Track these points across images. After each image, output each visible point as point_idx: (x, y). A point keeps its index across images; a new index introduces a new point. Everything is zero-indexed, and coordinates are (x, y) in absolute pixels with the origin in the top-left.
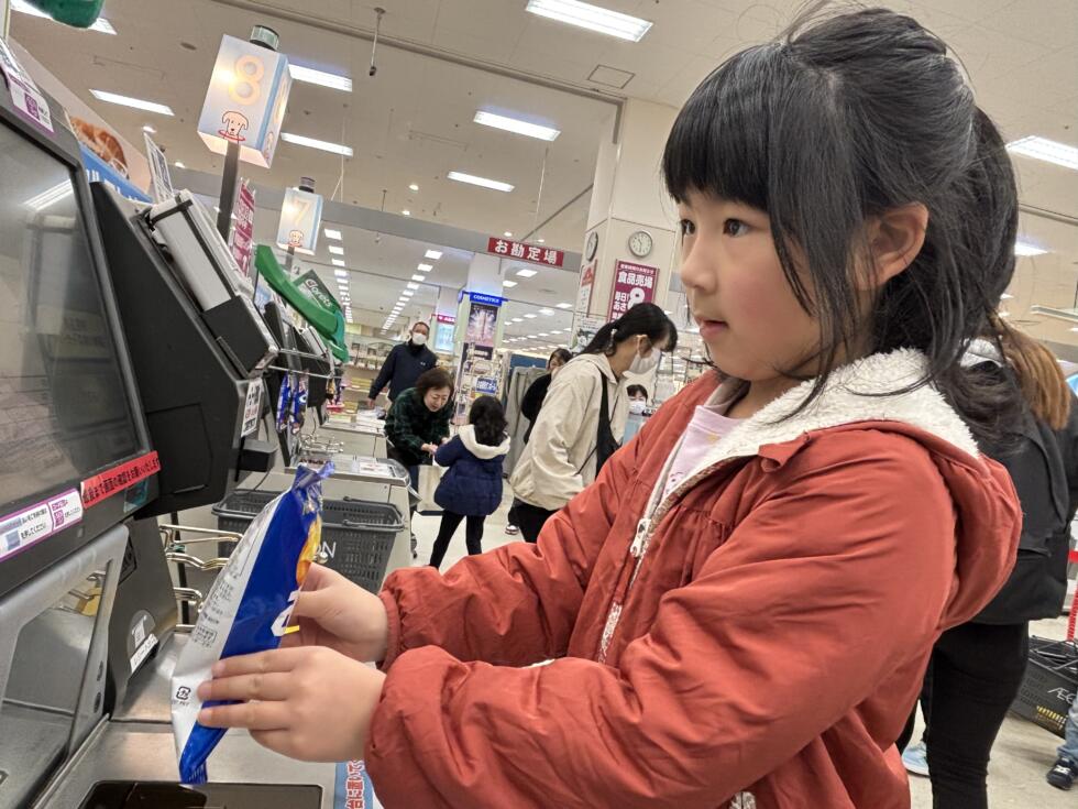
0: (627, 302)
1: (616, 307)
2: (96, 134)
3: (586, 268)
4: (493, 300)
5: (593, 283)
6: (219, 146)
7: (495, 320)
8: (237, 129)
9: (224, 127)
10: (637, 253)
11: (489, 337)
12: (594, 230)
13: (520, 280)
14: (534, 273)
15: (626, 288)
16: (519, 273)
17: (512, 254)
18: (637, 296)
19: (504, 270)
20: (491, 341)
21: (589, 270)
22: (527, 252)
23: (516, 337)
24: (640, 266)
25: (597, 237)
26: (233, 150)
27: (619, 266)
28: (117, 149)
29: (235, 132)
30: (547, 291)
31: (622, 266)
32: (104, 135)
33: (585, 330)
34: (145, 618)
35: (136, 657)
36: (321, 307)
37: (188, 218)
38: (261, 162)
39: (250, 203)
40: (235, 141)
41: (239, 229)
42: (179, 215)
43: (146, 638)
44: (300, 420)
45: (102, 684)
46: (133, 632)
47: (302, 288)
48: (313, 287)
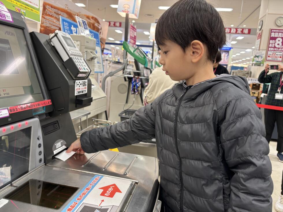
0: (275, 44)
1: (270, 46)
2: (90, 18)
3: (258, 34)
4: (227, 49)
5: (261, 38)
6: (124, 15)
7: (228, 55)
8: (127, 9)
9: (123, 9)
10: (279, 25)
11: (226, 61)
12: (261, 20)
13: (238, 41)
14: (243, 37)
15: (274, 39)
16: (237, 39)
17: (231, 32)
18: (279, 41)
19: (231, 38)
20: (227, 62)
21: (260, 34)
22: (237, 31)
23: (238, 60)
24: (280, 30)
25: (262, 22)
26: (127, 15)
27: (271, 31)
28: (97, 21)
29: (126, 10)
30: (248, 43)
31: (273, 31)
32: (93, 18)
33: (257, 55)
34: (62, 141)
35: (56, 150)
36: (140, 57)
37: (57, 38)
38: (135, 17)
39: (135, 30)
40: (127, 13)
41: (131, 38)
42: (55, 37)
43: (62, 146)
44: (138, 91)
45: (42, 156)
46: (56, 145)
47: (135, 53)
48: (138, 52)
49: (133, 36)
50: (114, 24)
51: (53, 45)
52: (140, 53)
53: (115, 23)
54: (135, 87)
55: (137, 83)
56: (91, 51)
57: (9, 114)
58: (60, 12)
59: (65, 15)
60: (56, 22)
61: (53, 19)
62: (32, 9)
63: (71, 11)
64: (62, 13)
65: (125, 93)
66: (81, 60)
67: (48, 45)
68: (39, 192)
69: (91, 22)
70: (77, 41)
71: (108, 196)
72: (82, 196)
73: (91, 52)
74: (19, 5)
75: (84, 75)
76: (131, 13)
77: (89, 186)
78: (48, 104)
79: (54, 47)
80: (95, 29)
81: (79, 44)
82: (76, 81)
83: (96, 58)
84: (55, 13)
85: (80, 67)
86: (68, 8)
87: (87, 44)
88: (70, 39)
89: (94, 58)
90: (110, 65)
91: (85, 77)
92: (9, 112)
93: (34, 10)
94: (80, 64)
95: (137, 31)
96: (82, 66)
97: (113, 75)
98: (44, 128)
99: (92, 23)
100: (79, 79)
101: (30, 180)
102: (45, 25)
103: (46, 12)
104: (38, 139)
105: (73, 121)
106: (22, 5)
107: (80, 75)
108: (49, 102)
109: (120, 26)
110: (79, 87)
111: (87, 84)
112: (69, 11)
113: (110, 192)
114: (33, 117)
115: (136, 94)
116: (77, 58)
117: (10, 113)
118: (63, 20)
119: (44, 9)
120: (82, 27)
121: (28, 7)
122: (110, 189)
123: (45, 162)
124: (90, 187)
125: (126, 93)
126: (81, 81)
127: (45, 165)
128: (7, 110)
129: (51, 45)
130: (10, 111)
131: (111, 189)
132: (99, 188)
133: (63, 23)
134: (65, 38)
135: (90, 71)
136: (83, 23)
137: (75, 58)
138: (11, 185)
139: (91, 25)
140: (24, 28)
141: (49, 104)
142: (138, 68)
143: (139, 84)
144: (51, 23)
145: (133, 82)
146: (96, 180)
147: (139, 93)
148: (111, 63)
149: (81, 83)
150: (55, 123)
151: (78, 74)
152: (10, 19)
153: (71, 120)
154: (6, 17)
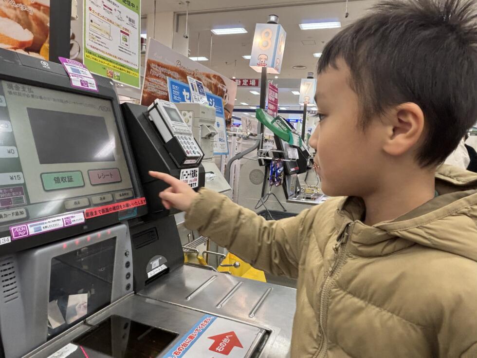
2: (211, 76)
6: (259, 70)
9: (258, 62)
26: (264, 70)
28: (221, 80)
29: (263, 63)
32: (215, 76)
34: (161, 258)
35: (152, 272)
36: (282, 131)
37: (157, 109)
38: (275, 72)
39: (275, 90)
40: (263, 66)
41: (270, 102)
42: (155, 109)
43: (160, 266)
44: (279, 180)
45: (131, 281)
46: (151, 263)
47: (275, 124)
48: (279, 123)
49: (274, 100)
50: (248, 83)
51: (151, 120)
52: (281, 124)
53: (249, 80)
54: (274, 174)
55: (277, 169)
56: (209, 125)
57: (85, 219)
58: (169, 72)
59: (177, 75)
60: (164, 86)
61: (160, 81)
62: (129, 70)
63: (185, 68)
64: (172, 73)
65: (260, 183)
66: (190, 140)
67: (145, 120)
68: (125, 334)
69: (213, 82)
70: (189, 111)
71: (221, 352)
72: (182, 349)
73: (208, 127)
74: (111, 67)
75: (194, 162)
76: (269, 67)
77: (195, 333)
78: (141, 205)
79: (152, 122)
80: (218, 92)
81: (192, 116)
82: (182, 170)
83: (215, 134)
84: (162, 72)
85: (187, 149)
86: (180, 64)
87: (202, 115)
88: (175, 110)
89: (212, 134)
90: (240, 142)
91: (195, 164)
92: (85, 217)
93: (131, 71)
94: (187, 147)
95: (279, 93)
96: (191, 148)
97: (241, 157)
98: (135, 238)
99: (213, 84)
100: (185, 167)
101: (112, 316)
102: (148, 90)
103: (151, 73)
104: (126, 254)
105: (178, 227)
106: (116, 66)
107: (187, 162)
108: (143, 202)
109: (257, 85)
110: (187, 179)
111: (198, 173)
112: (182, 69)
113: (224, 344)
114: (119, 223)
115: (277, 185)
116: (183, 136)
117: (87, 218)
118: (172, 83)
119: (149, 68)
120: (196, 91)
121: (124, 68)
122: (225, 339)
123: (134, 289)
124: (196, 335)
125: (262, 183)
126: (189, 170)
127: (135, 293)
128: (82, 214)
129: (149, 119)
130: (87, 214)
131: (226, 341)
132: (209, 338)
133: (172, 87)
134: (167, 109)
135: (202, 155)
136: (198, 86)
137: (182, 137)
138: (85, 323)
139: (213, 87)
140: (113, 98)
141: (143, 204)
142: (279, 146)
143: (280, 171)
144: (157, 87)
145: (272, 168)
146: (205, 323)
147: (280, 184)
148: (242, 139)
149: (189, 173)
150: (151, 230)
151: (184, 160)
152: (94, 87)
153: (176, 226)
154: (89, 85)
